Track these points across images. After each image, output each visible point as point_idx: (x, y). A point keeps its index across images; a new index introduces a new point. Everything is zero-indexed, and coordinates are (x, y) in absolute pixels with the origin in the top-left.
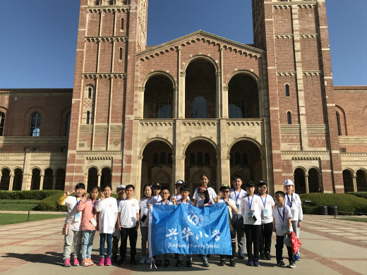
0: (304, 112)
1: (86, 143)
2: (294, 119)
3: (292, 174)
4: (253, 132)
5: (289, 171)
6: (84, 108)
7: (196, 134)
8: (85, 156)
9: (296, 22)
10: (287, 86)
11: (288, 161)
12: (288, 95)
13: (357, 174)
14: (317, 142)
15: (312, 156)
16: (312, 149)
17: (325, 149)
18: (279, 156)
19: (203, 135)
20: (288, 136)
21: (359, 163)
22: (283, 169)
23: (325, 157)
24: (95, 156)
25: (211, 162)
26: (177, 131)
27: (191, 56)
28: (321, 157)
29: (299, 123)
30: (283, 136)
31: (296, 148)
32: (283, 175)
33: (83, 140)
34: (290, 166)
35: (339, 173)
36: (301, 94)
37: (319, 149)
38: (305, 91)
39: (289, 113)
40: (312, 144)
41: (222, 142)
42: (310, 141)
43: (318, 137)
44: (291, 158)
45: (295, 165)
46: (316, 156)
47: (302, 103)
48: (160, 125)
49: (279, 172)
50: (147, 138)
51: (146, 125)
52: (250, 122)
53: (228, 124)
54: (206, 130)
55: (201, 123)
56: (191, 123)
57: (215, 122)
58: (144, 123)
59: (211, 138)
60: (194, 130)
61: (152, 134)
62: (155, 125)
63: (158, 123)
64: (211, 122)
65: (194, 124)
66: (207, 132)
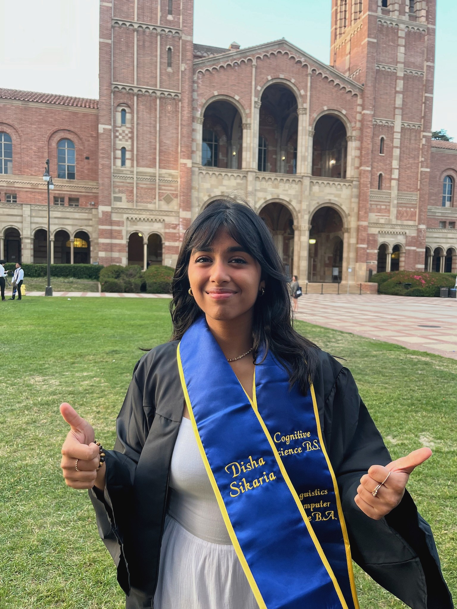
0: (397, 177)
1: (124, 197)
2: (386, 183)
3: (376, 251)
4: (339, 196)
5: (373, 247)
6: (118, 142)
7: (272, 194)
8: (125, 216)
9: (401, 50)
10: (382, 139)
11: (373, 235)
12: (382, 151)
13: (434, 252)
14: (405, 214)
15: (398, 230)
16: (399, 222)
18: (365, 228)
19: (281, 197)
20: (377, 205)
21: (438, 240)
22: (368, 244)
23: (412, 233)
24: (140, 216)
26: (250, 189)
27: (269, 78)
28: (407, 231)
30: (371, 205)
31: (383, 220)
32: (368, 251)
33: (120, 192)
34: (375, 241)
36: (396, 152)
37: (406, 223)
38: (400, 148)
39: (381, 175)
40: (399, 215)
41: (304, 207)
42: (399, 212)
43: (406, 207)
44: (377, 233)
45: (381, 240)
46: (403, 231)
47: (395, 164)
48: (226, 177)
49: (363, 248)
50: (209, 196)
51: (207, 176)
52: (337, 183)
53: (312, 184)
54: (284, 190)
55: (279, 179)
56: (267, 178)
57: (297, 180)
58: (204, 172)
59: (291, 201)
60: (270, 189)
61: (215, 190)
62: (220, 177)
63: (223, 174)
64: (291, 180)
65: (270, 180)
66: (285, 192)
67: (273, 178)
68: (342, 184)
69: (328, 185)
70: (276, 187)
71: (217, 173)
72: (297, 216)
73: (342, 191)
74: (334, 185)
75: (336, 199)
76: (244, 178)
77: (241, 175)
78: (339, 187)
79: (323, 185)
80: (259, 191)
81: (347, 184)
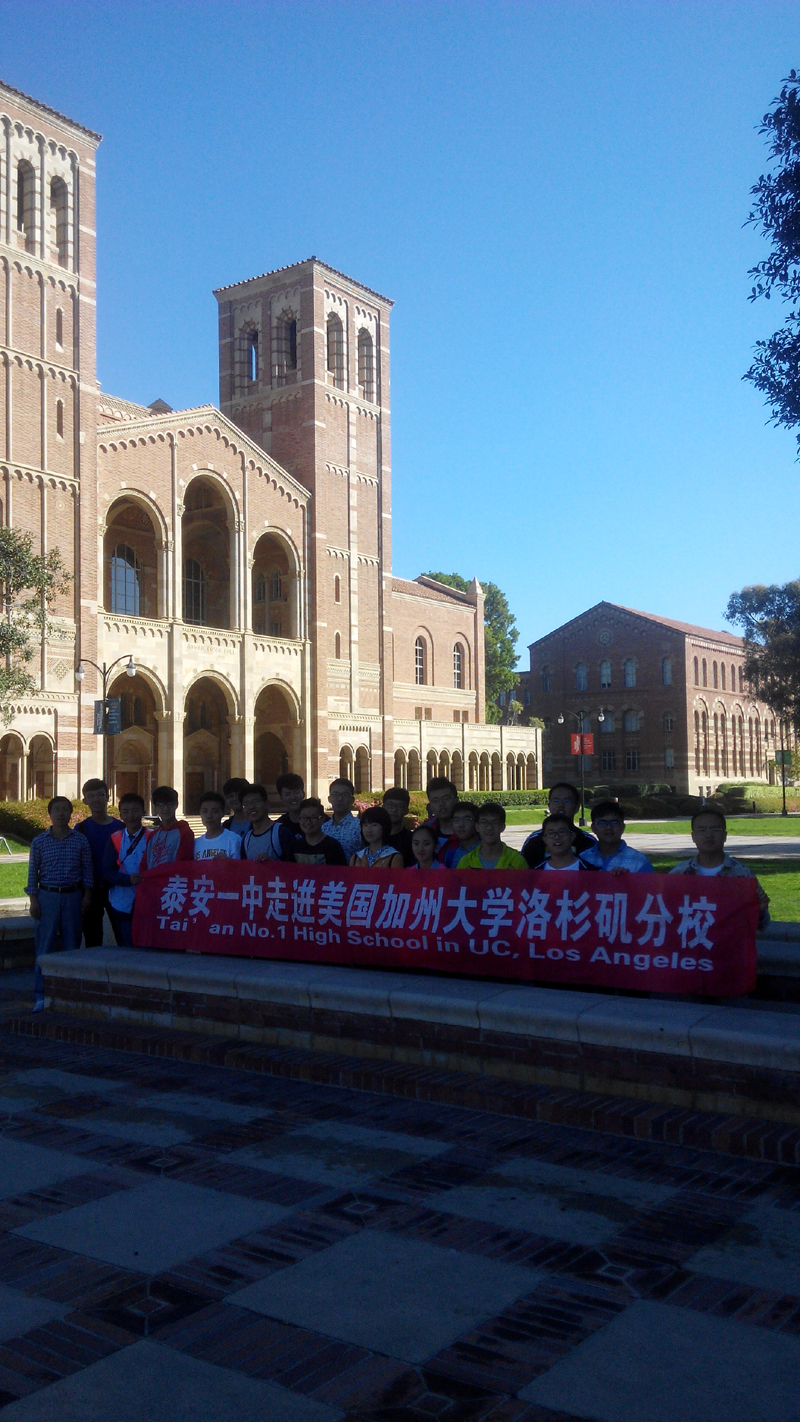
0: (357, 638)
2: (344, 650)
3: (337, 758)
5: (333, 752)
7: (204, 663)
9: (353, 443)
10: (337, 577)
11: (334, 732)
12: (337, 599)
14: (369, 698)
15: (362, 723)
16: (362, 711)
17: (376, 711)
19: (216, 668)
20: (337, 683)
21: (399, 738)
22: (327, 747)
23: (377, 728)
26: (176, 655)
27: (194, 467)
28: (372, 726)
29: (350, 659)
31: (344, 708)
32: (329, 758)
34: (336, 741)
35: (390, 755)
36: (355, 599)
37: (370, 712)
38: (360, 596)
39: (338, 635)
40: (363, 703)
41: (247, 687)
42: (362, 695)
43: (371, 688)
44: (338, 727)
45: (342, 740)
46: (367, 724)
47: (354, 618)
49: (324, 754)
51: (116, 629)
52: (284, 647)
53: (256, 646)
54: (220, 657)
55: (213, 637)
57: (236, 640)
58: (111, 623)
59: (228, 675)
60: (201, 654)
62: (132, 632)
64: (229, 639)
65: (201, 639)
66: (222, 661)
67: (205, 636)
68: (290, 647)
69: (275, 649)
70: (210, 650)
71: (129, 625)
72: (237, 700)
74: (281, 650)
75: (285, 673)
77: (163, 630)
78: (287, 652)
79: (268, 649)
81: (297, 648)
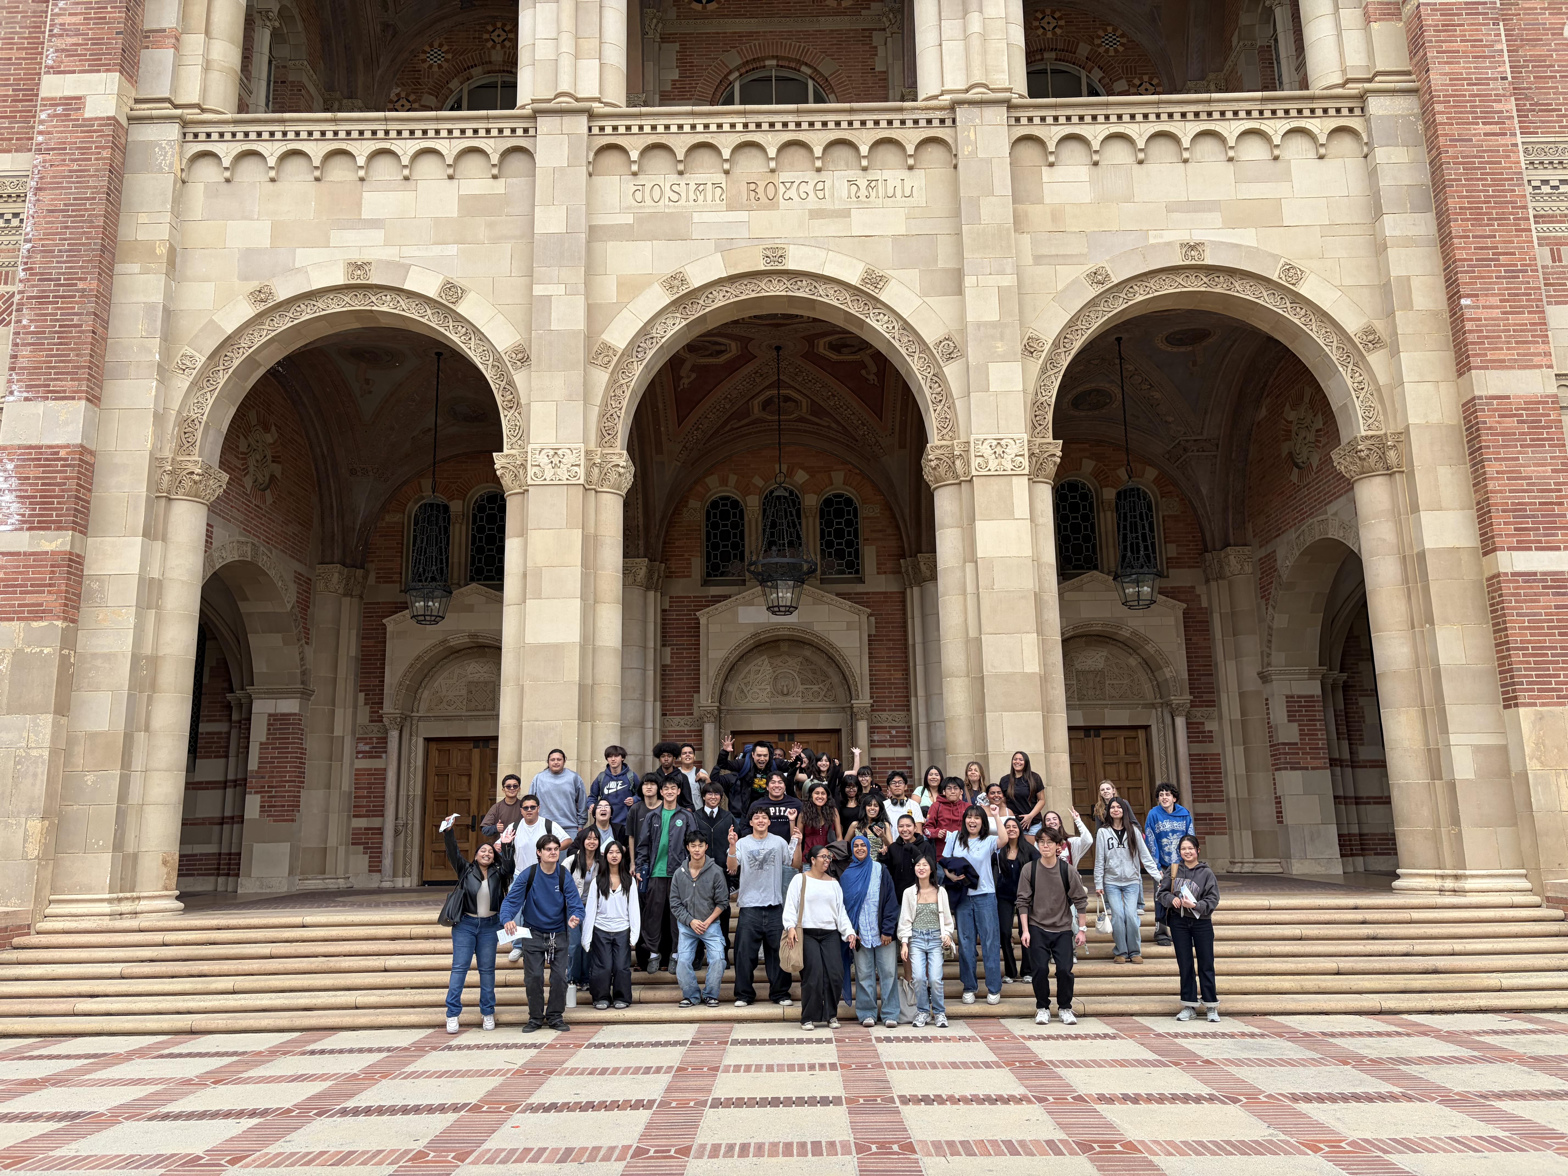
4: (1265, 215)
7: (725, 246)
18: (1539, 419)
19: (798, 259)
25: (869, 556)
48: (384, 168)
50: (259, 295)
51: (250, 170)
52: (1231, 129)
53: (1029, 152)
54: (816, 214)
55: (772, 142)
56: (680, 144)
57: (910, 137)
58: (227, 151)
59: (876, 279)
60: (709, 215)
61: (304, 256)
62: (339, 171)
63: (362, 150)
64: (864, 140)
65: (705, 156)
66: (832, 228)
67: (726, 143)
68: (1276, 128)
69: (1163, 148)
70: (757, 196)
71: (316, 150)
72: (939, 378)
73: (1287, 176)
74: (1209, 146)
75: (1247, 237)
76: (517, 162)
77: (493, 147)
78: (1255, 150)
79: (1119, 153)
80: (625, 233)
81: (1320, 126)
